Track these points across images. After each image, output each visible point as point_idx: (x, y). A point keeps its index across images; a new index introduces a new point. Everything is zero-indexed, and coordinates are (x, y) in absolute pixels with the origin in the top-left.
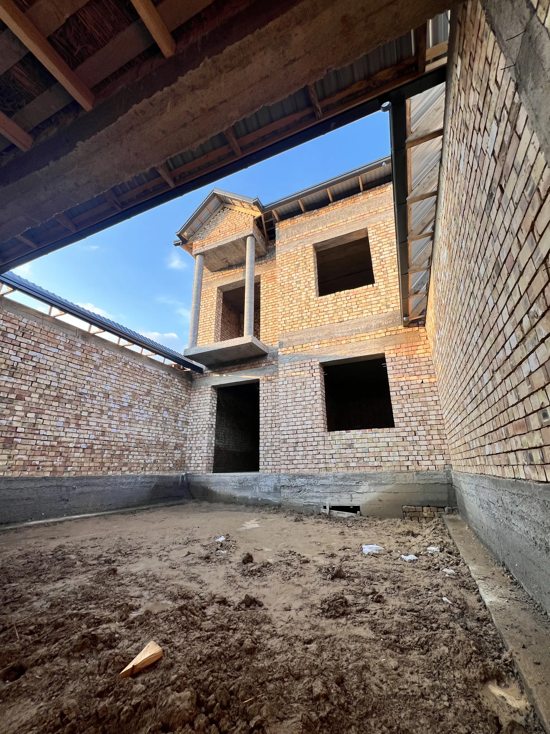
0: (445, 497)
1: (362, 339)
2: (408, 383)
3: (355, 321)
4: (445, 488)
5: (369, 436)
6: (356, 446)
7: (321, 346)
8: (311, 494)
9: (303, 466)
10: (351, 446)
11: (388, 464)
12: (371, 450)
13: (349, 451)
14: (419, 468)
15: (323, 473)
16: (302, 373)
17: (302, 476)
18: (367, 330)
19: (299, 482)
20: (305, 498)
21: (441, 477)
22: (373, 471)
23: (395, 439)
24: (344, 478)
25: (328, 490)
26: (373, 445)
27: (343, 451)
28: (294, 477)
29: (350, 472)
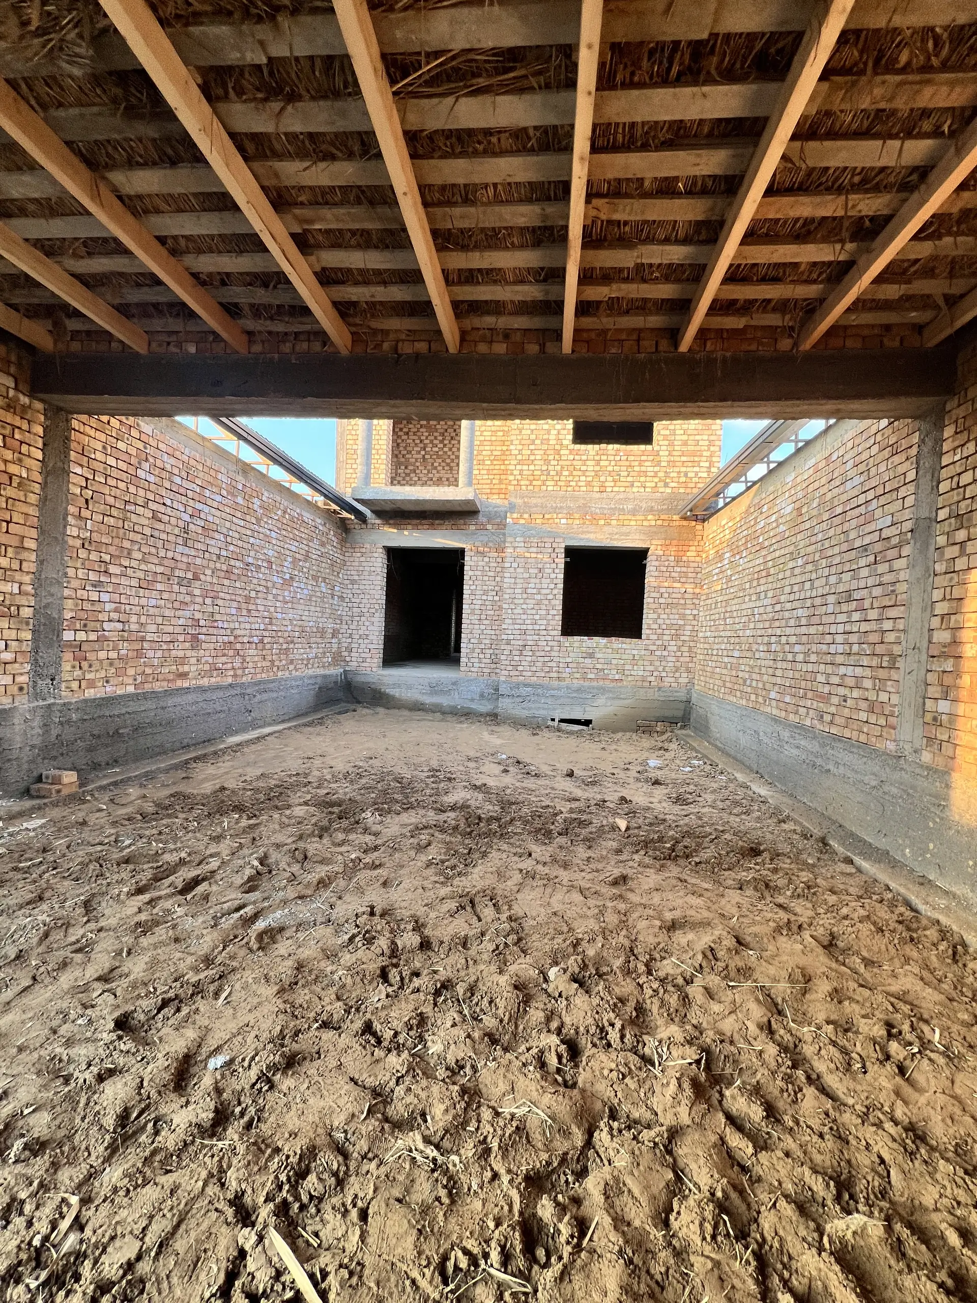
0: (680, 714)
1: (626, 522)
2: (671, 590)
3: (622, 496)
4: (682, 706)
5: (615, 646)
6: (598, 655)
7: (570, 521)
8: (537, 705)
9: (530, 674)
10: (591, 656)
11: (630, 678)
12: (614, 662)
13: (588, 661)
14: (661, 685)
15: (555, 683)
16: (540, 556)
17: (526, 685)
18: (634, 512)
19: (524, 691)
20: (530, 709)
21: (682, 695)
22: (612, 685)
23: (643, 652)
24: (579, 690)
25: (559, 702)
26: (618, 656)
27: (582, 660)
28: (518, 686)
29: (587, 684)
